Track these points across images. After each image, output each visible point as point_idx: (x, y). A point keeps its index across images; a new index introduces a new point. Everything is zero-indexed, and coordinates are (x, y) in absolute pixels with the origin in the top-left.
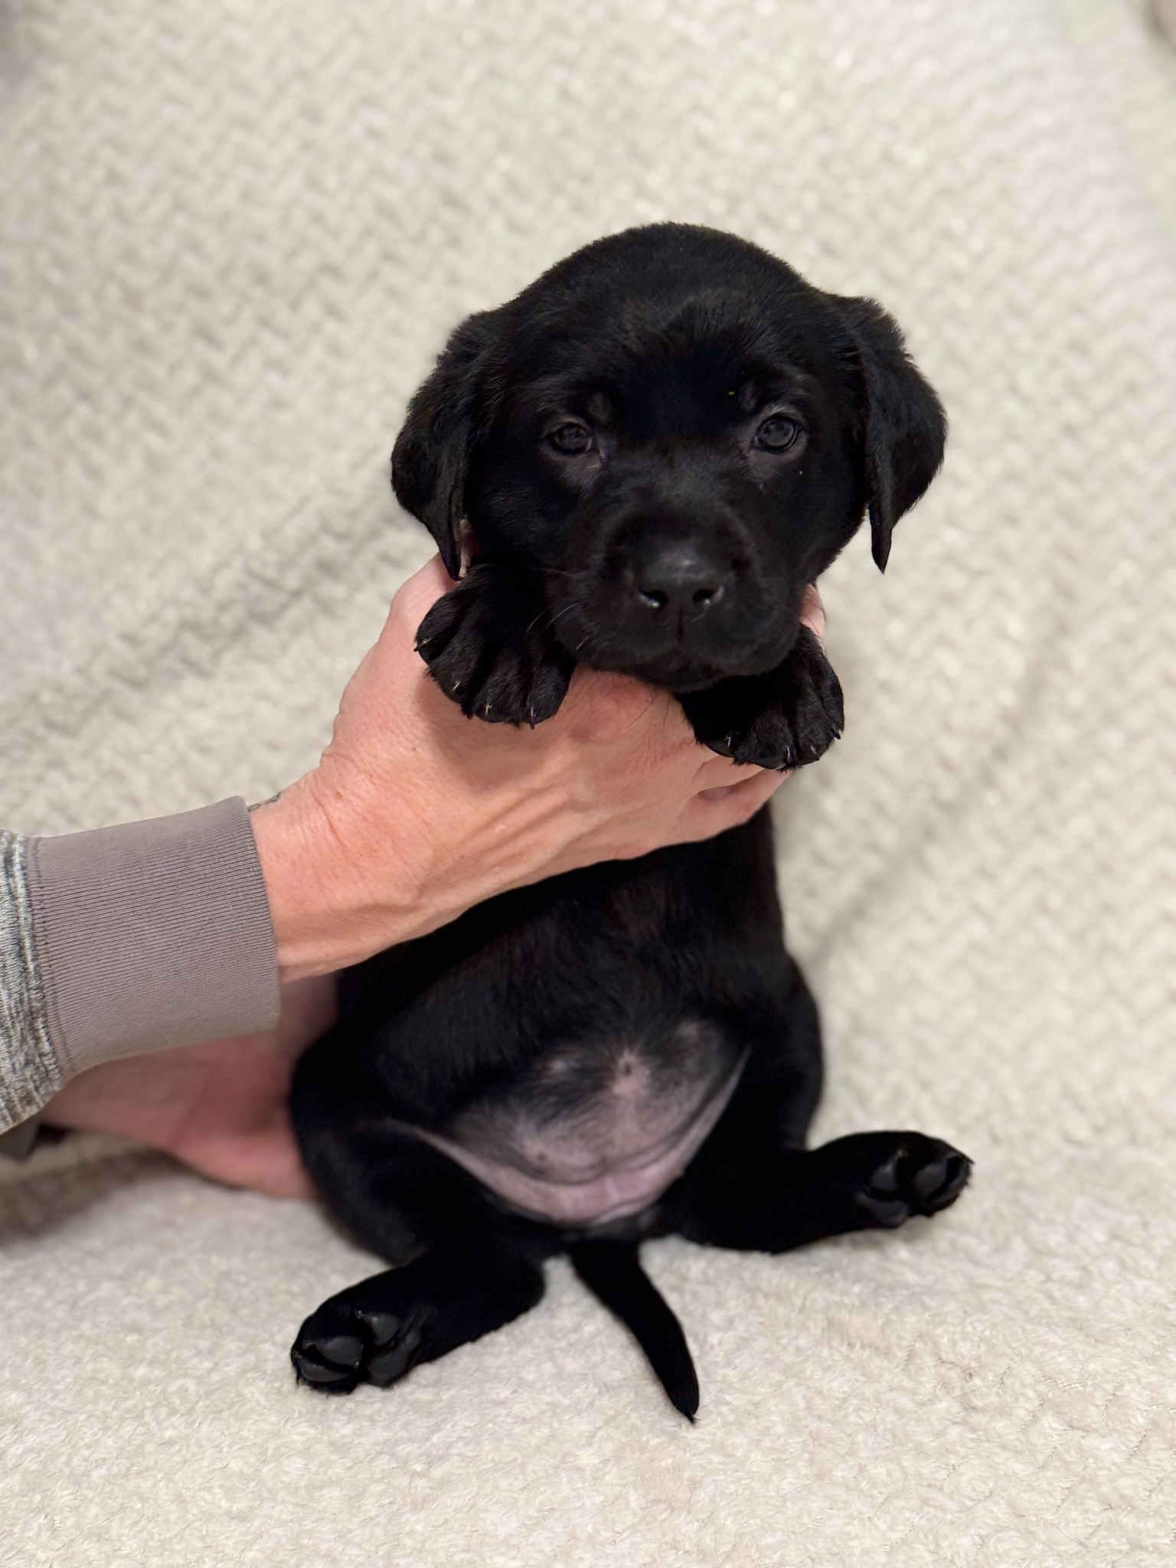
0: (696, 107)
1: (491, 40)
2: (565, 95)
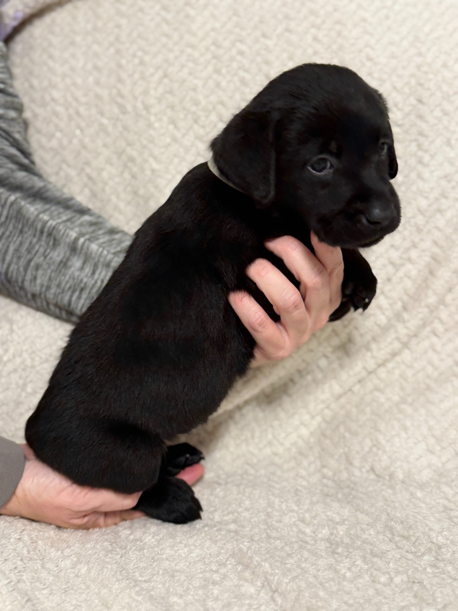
0: (367, 45)
1: (287, 17)
2: (315, 39)
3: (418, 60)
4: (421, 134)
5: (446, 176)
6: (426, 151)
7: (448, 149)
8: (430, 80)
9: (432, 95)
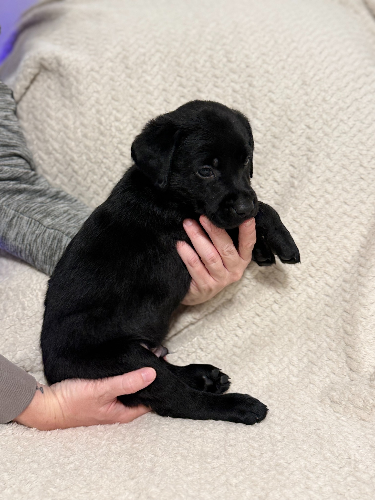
3: (305, 98)
4: (309, 150)
5: (327, 180)
6: (313, 162)
7: (328, 160)
8: (315, 111)
9: (316, 121)
